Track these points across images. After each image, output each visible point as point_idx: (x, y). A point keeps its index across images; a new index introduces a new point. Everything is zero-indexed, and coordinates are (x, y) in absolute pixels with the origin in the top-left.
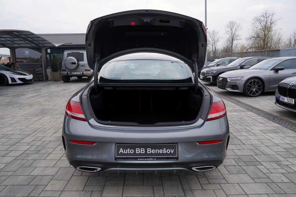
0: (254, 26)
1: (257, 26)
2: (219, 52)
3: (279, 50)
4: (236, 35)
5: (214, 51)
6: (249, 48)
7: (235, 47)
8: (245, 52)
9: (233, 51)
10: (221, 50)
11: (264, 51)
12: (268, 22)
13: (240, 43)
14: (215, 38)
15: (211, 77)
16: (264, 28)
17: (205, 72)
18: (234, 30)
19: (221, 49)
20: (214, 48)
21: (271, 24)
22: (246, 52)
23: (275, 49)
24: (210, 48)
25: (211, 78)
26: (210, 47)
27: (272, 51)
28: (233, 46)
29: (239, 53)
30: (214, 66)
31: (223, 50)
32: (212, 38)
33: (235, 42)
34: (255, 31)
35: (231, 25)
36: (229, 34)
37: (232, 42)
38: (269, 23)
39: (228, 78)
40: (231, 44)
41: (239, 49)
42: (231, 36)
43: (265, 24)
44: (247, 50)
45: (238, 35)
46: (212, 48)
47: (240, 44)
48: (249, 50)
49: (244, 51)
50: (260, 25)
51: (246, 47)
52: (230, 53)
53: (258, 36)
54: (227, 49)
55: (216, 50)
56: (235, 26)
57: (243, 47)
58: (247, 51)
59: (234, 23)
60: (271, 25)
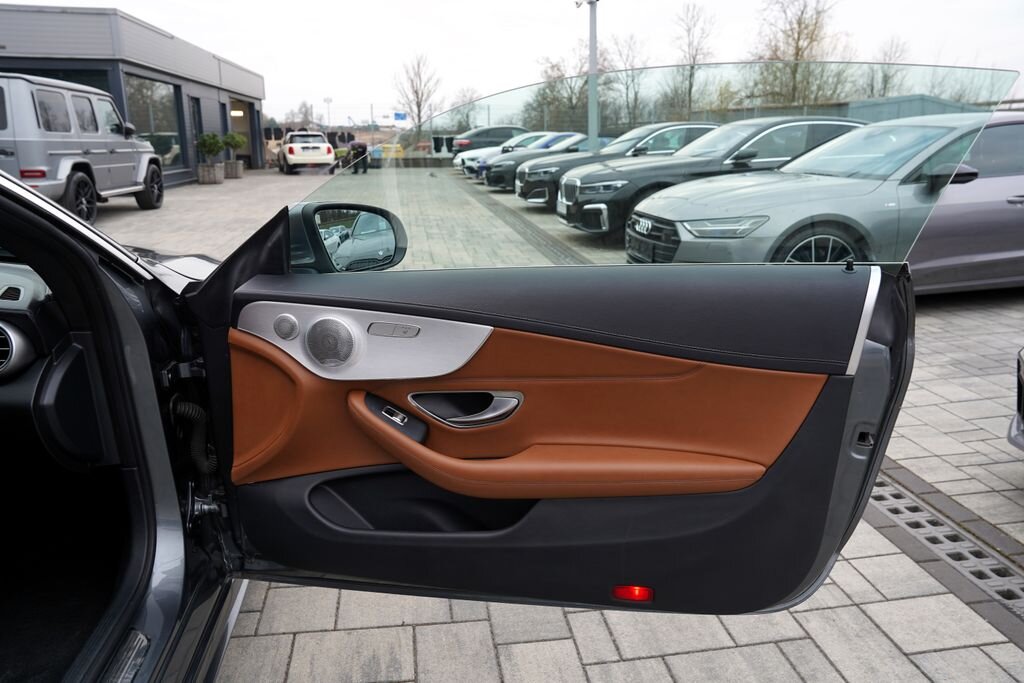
0: (765, 20)
1: (773, 21)
2: (647, 109)
3: (846, 105)
4: (705, 51)
5: (630, 105)
6: (748, 97)
7: (702, 93)
8: (734, 107)
9: (692, 104)
10: (655, 103)
11: (795, 107)
12: (808, 9)
13: (718, 78)
14: (636, 60)
15: (603, 206)
16: (795, 26)
17: (578, 184)
18: (697, 31)
19: (654, 99)
20: (631, 96)
21: (818, 13)
22: (738, 110)
23: (834, 101)
24: (618, 94)
25: (605, 214)
26: (619, 91)
27: (822, 106)
28: (694, 89)
29: (713, 112)
30: (621, 155)
31: (661, 101)
32: (624, 57)
33: (700, 76)
34: (767, 38)
35: (690, 15)
36: (680, 48)
37: (692, 75)
38: (810, 13)
39: (681, 222)
40: (687, 82)
41: (715, 97)
42: (688, 56)
43: (800, 13)
44: (740, 102)
45: (710, 50)
46: (624, 95)
47: (717, 82)
48: (747, 104)
49: (731, 106)
50: (784, 15)
51: (736, 93)
52: (685, 111)
53: (775, 57)
54: (673, 99)
55: (638, 102)
56: (701, 19)
57: (726, 94)
58: (739, 107)
59: (697, 9)
60: (820, 20)
